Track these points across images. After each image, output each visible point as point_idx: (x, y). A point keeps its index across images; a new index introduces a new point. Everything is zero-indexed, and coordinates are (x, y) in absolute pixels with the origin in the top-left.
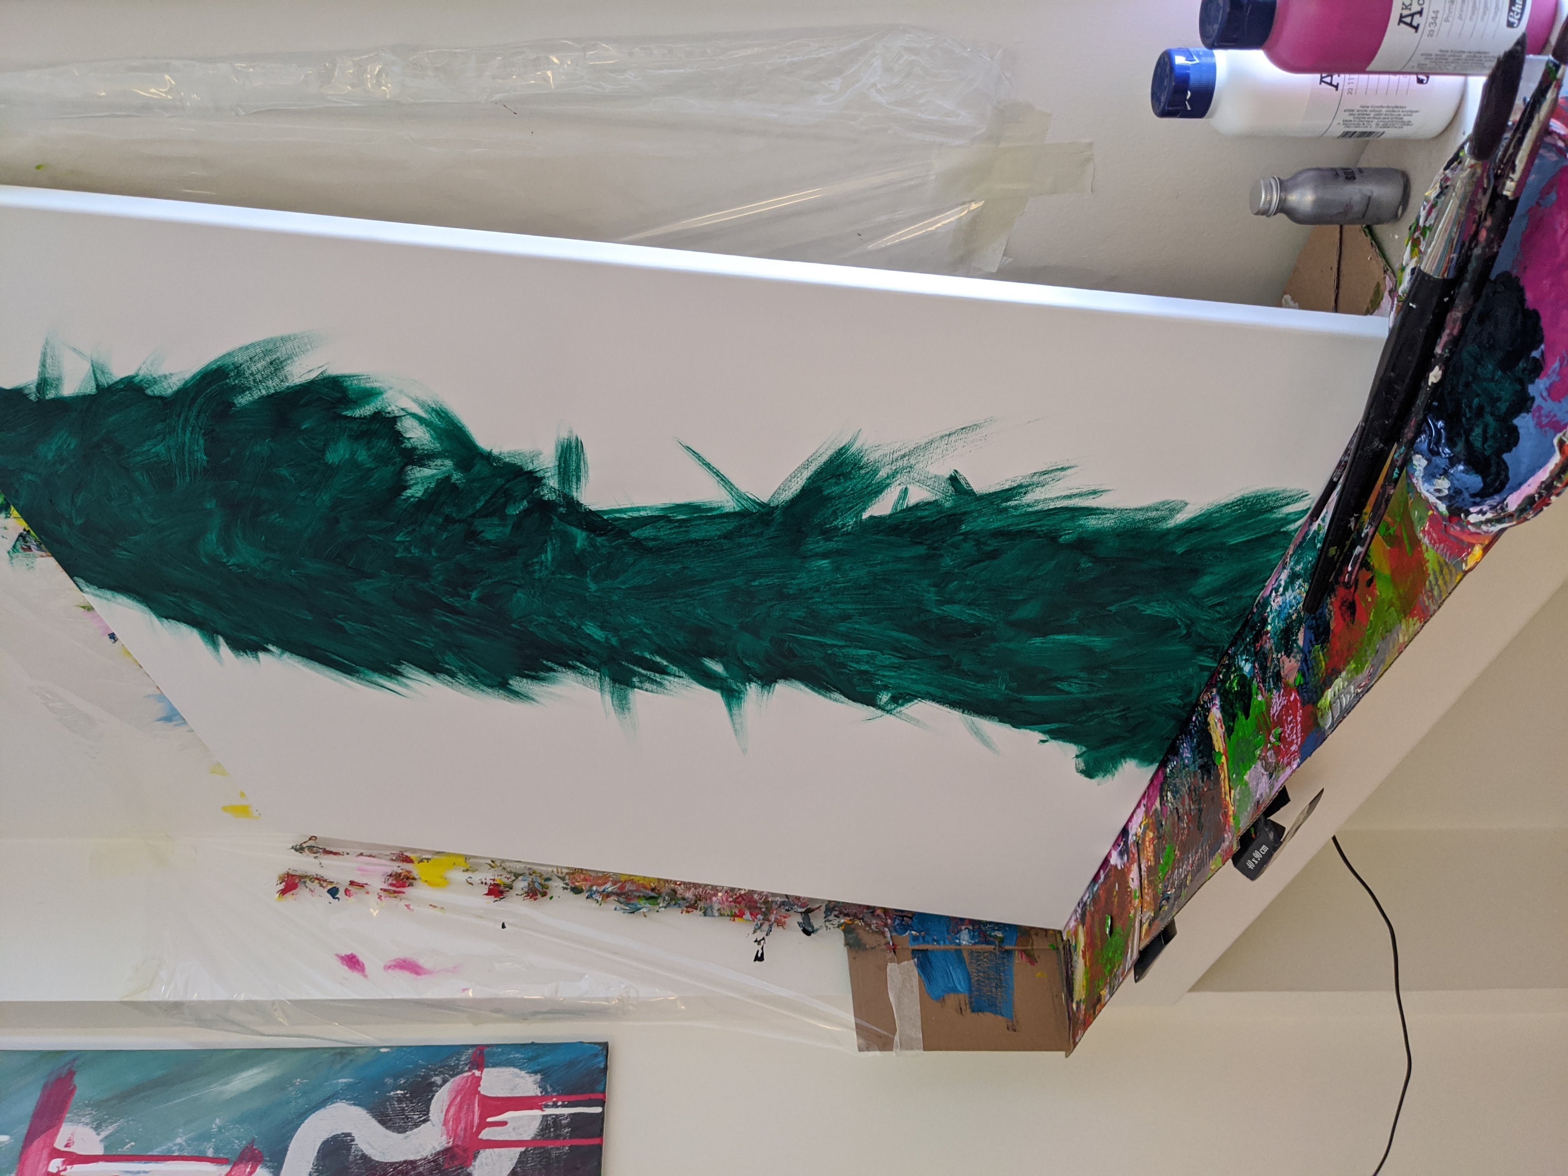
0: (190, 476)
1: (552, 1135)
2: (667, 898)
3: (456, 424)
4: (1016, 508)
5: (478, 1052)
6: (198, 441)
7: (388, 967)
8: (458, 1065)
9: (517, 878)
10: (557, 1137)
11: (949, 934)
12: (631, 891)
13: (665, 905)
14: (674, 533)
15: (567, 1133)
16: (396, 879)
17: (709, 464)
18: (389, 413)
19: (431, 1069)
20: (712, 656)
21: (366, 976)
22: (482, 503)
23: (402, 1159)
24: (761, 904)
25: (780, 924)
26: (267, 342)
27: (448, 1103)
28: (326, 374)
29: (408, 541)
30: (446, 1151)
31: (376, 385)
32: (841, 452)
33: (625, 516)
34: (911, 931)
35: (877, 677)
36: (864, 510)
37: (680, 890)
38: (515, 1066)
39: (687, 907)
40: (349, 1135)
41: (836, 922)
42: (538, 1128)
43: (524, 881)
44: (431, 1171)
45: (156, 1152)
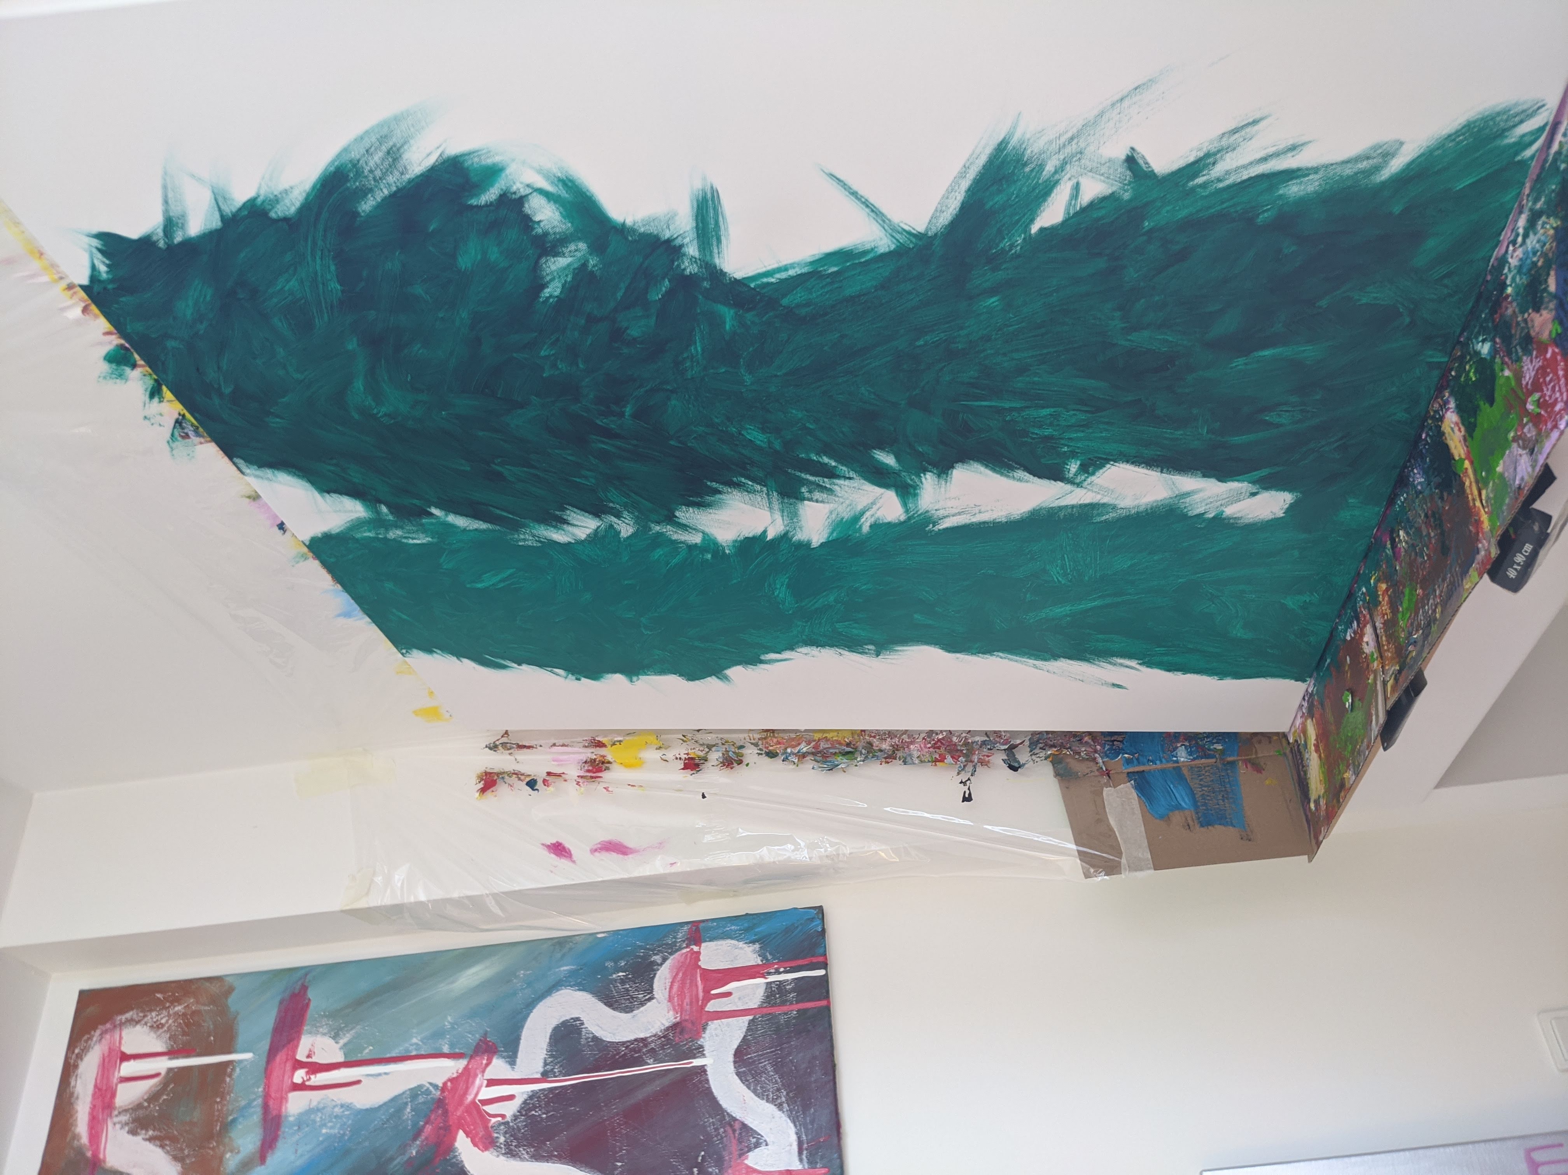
0: (328, 313)
1: (778, 1001)
2: (864, 751)
3: (585, 193)
4: (1204, 186)
5: (694, 928)
6: (329, 267)
7: (594, 851)
8: (675, 942)
9: (710, 750)
10: (783, 1003)
11: (1164, 752)
12: (825, 749)
13: (862, 759)
14: (827, 292)
15: (793, 997)
16: (591, 765)
17: (857, 193)
18: (515, 193)
19: (648, 949)
20: (881, 448)
21: (574, 862)
22: (623, 291)
23: (631, 1037)
24: (962, 746)
25: (984, 763)
26: (381, 125)
27: (671, 980)
28: (445, 156)
29: (553, 355)
30: (674, 1027)
31: (497, 159)
32: (1001, 147)
33: (773, 280)
34: (1123, 754)
35: (1063, 442)
36: (1032, 221)
37: (876, 742)
38: (732, 938)
39: (886, 758)
40: (578, 1019)
41: (1042, 754)
42: (763, 996)
43: (718, 751)
44: (662, 1047)
45: (394, 1054)
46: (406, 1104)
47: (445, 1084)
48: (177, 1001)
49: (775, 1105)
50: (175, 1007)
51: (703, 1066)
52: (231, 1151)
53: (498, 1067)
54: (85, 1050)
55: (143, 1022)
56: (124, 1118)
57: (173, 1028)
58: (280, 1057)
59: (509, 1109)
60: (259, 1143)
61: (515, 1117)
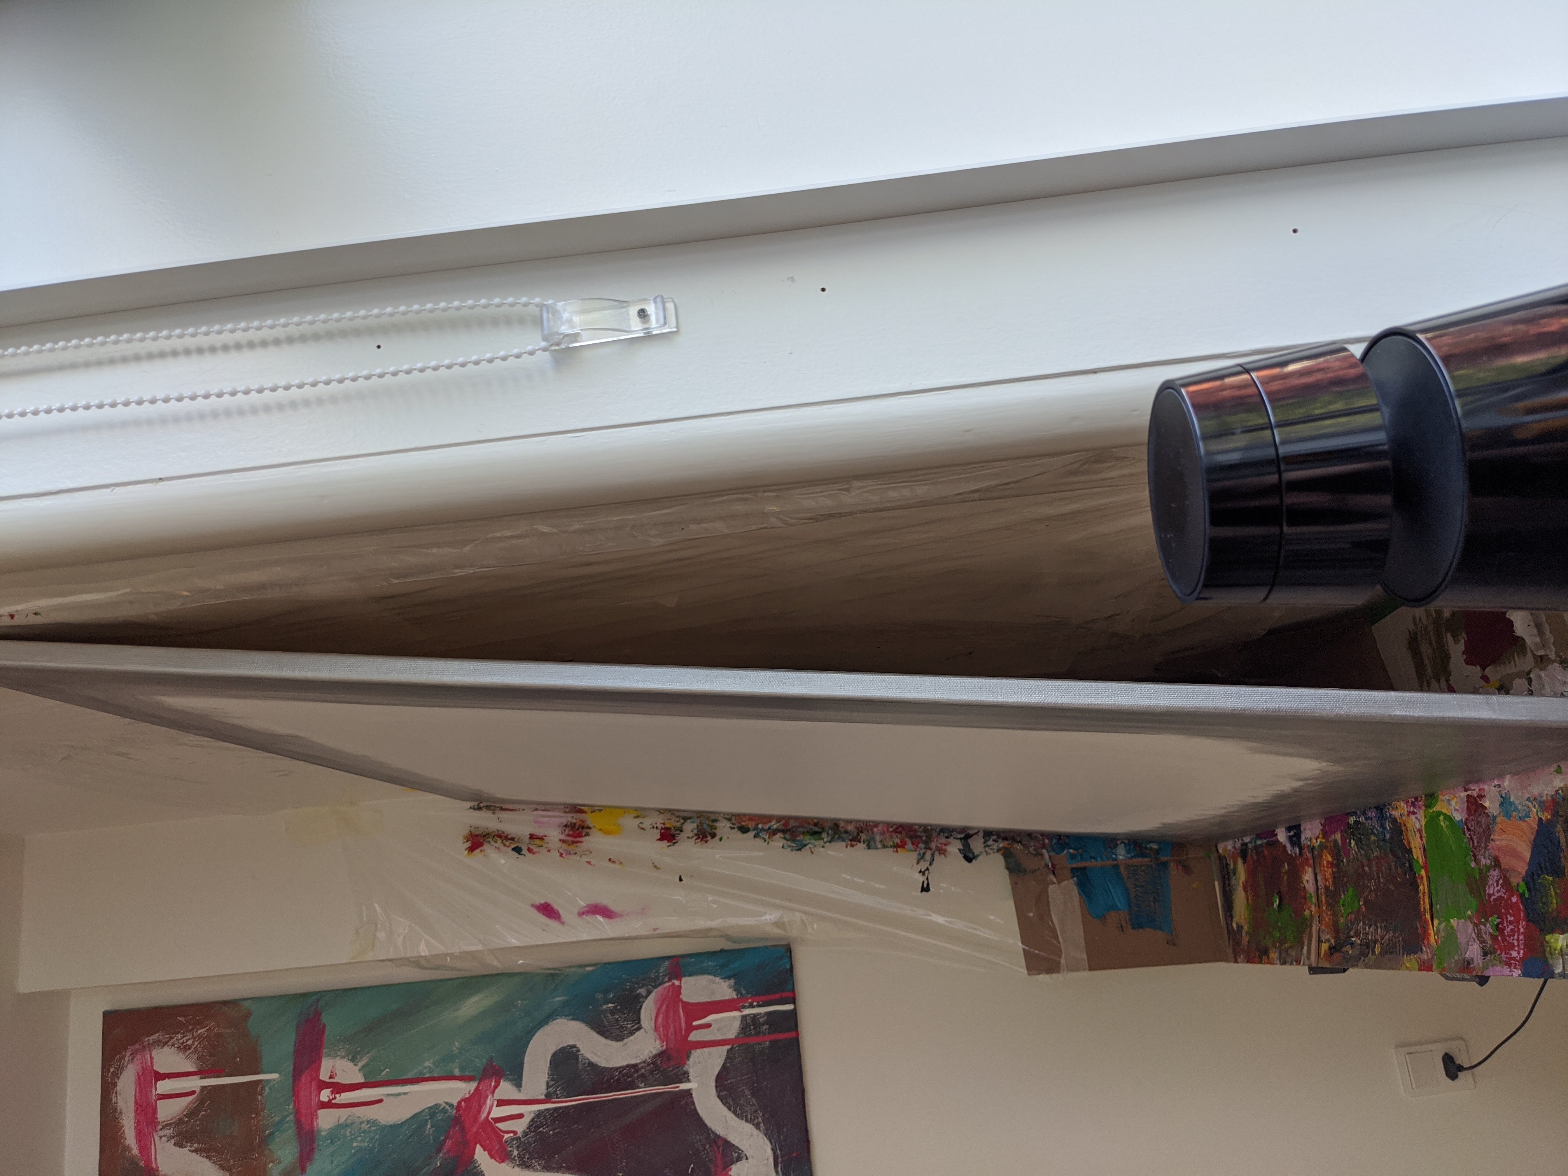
1: (753, 1032)
2: (830, 833)
5: (675, 962)
7: (581, 914)
8: (657, 977)
10: (758, 1034)
11: (1105, 850)
12: (796, 827)
13: (829, 839)
15: (766, 1029)
16: (571, 829)
19: (634, 983)
21: (563, 923)
23: (624, 1063)
24: (921, 832)
25: (942, 851)
27: (655, 1012)
30: (661, 1054)
34: (1068, 850)
37: (842, 824)
38: (709, 974)
40: (574, 1046)
41: (995, 847)
42: (739, 1027)
43: (693, 823)
44: (651, 1072)
45: (409, 1076)
46: (427, 1121)
47: (459, 1103)
48: (199, 1024)
49: (753, 1125)
50: (197, 1031)
51: (689, 1090)
52: (273, 1162)
53: (506, 1089)
54: (120, 1069)
55: (170, 1043)
56: (169, 1132)
57: (200, 1049)
58: (305, 1078)
59: (520, 1126)
60: (297, 1155)
61: (525, 1134)
